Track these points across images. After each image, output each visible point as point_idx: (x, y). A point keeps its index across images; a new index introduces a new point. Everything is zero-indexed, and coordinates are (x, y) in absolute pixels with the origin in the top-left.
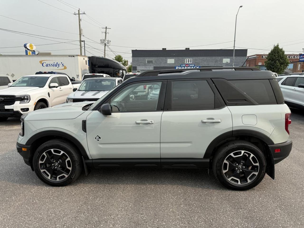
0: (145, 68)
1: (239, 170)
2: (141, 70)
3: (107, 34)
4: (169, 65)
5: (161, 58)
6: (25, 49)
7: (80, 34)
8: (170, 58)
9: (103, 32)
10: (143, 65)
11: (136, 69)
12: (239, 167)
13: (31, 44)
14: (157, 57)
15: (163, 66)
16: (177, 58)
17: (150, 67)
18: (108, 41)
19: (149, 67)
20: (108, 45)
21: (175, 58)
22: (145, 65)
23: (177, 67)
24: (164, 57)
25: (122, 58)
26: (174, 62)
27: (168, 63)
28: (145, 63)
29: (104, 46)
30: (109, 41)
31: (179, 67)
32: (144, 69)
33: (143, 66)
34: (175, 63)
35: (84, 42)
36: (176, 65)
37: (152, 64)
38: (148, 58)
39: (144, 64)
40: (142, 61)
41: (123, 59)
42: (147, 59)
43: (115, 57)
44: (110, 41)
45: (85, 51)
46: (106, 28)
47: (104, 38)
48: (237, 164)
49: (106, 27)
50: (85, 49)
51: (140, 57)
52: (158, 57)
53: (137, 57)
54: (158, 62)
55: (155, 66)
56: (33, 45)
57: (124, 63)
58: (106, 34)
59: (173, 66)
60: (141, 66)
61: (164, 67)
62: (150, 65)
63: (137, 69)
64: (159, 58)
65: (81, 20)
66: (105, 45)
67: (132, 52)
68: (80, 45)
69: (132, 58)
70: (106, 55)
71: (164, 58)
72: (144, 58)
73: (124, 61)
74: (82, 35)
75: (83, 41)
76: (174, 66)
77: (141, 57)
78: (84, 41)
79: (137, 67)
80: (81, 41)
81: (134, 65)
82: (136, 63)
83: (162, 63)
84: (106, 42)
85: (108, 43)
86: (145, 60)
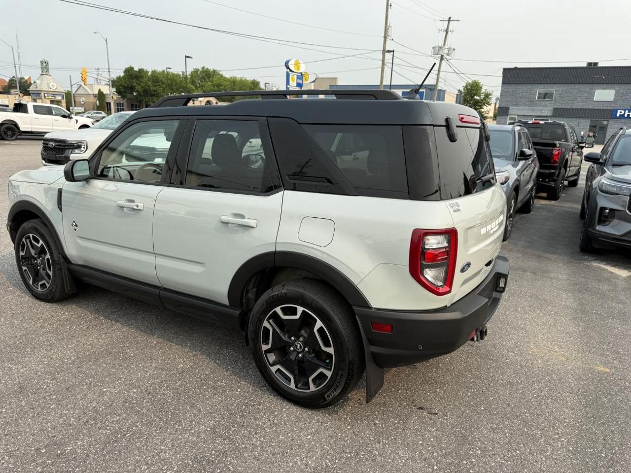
0: (531, 109)
1: (295, 354)
2: (517, 115)
3: (449, 33)
4: (596, 104)
5: (577, 86)
6: (286, 70)
7: (385, 37)
8: (604, 86)
9: (440, 31)
10: (527, 103)
11: (508, 111)
12: (296, 346)
13: (297, 61)
14: (566, 86)
15: (579, 107)
16: (623, 87)
17: (543, 110)
18: (449, 49)
19: (541, 110)
20: (448, 57)
21: (617, 87)
22: (531, 103)
23: (619, 111)
24: (586, 85)
25: (481, 88)
26: (614, 99)
27: (594, 100)
28: (533, 99)
29: (439, 60)
30: (452, 50)
31: (627, 111)
32: (526, 114)
33: (526, 105)
34: (615, 101)
35: (392, 53)
36: (618, 105)
37: (550, 102)
38: (541, 86)
39: (529, 101)
40: (524, 94)
41: (483, 90)
42: (539, 90)
43: (465, 85)
44: (454, 49)
45: (393, 72)
46: (449, 20)
47: (441, 44)
48: (293, 338)
49: (450, 18)
50: (393, 69)
51: (521, 85)
52: (570, 85)
53: (513, 85)
54: (567, 97)
55: (556, 106)
56: (301, 62)
57: (484, 98)
58: (447, 33)
59: (609, 108)
60: (521, 105)
61: (582, 109)
62: (544, 104)
63: (510, 112)
64: (573, 86)
65: (391, 5)
66: (442, 58)
67: (504, 73)
68: (381, 59)
69: (502, 87)
70: (440, 80)
71: (586, 88)
72: (531, 86)
73: (483, 95)
74: (389, 38)
75: (391, 51)
76: (612, 108)
77: (524, 86)
78: (393, 51)
79: (510, 107)
80: (385, 51)
81: (503, 104)
82: (508, 100)
83: (579, 99)
84: (446, 51)
85: (448, 54)
86: (533, 92)
